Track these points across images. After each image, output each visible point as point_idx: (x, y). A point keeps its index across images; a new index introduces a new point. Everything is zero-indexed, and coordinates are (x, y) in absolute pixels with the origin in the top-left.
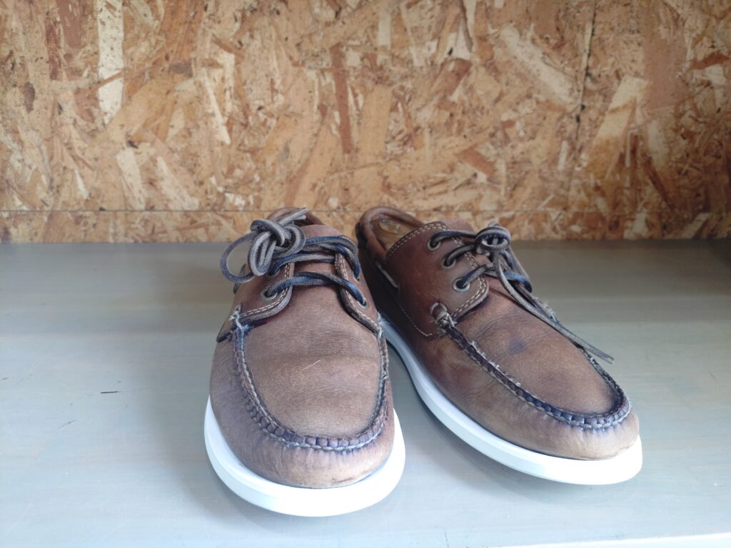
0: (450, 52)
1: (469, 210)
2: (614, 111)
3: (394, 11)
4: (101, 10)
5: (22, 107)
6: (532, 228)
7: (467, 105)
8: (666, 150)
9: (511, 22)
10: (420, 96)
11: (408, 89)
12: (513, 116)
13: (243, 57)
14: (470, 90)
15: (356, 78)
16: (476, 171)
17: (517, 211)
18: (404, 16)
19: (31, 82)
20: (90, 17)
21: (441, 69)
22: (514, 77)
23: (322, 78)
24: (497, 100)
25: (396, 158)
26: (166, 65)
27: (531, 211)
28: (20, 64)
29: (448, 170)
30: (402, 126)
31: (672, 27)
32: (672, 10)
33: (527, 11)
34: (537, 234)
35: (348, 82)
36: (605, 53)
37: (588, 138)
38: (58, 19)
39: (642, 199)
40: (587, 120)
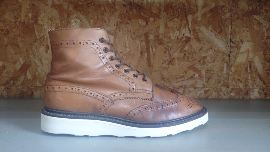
0: (184, 35)
1: (193, 87)
2: (241, 53)
3: (165, 22)
4: (73, 23)
5: (44, 52)
6: (216, 94)
7: (190, 51)
8: (262, 66)
9: (204, 25)
10: (174, 48)
11: (170, 46)
12: (206, 55)
13: (116, 37)
14: (191, 46)
15: (153, 43)
16: (194, 73)
17: (210, 88)
18: (168, 24)
19: (48, 44)
20: (69, 25)
21: (181, 40)
22: (206, 42)
24: (201, 49)
25: (166, 69)
27: (216, 87)
28: (46, 39)
29: (184, 73)
30: (168, 58)
31: (258, 26)
32: (257, 20)
33: (209, 22)
34: (218, 96)
36: (236, 34)
37: (233, 62)
38: (60, 25)
39: (256, 84)
40: (232, 56)
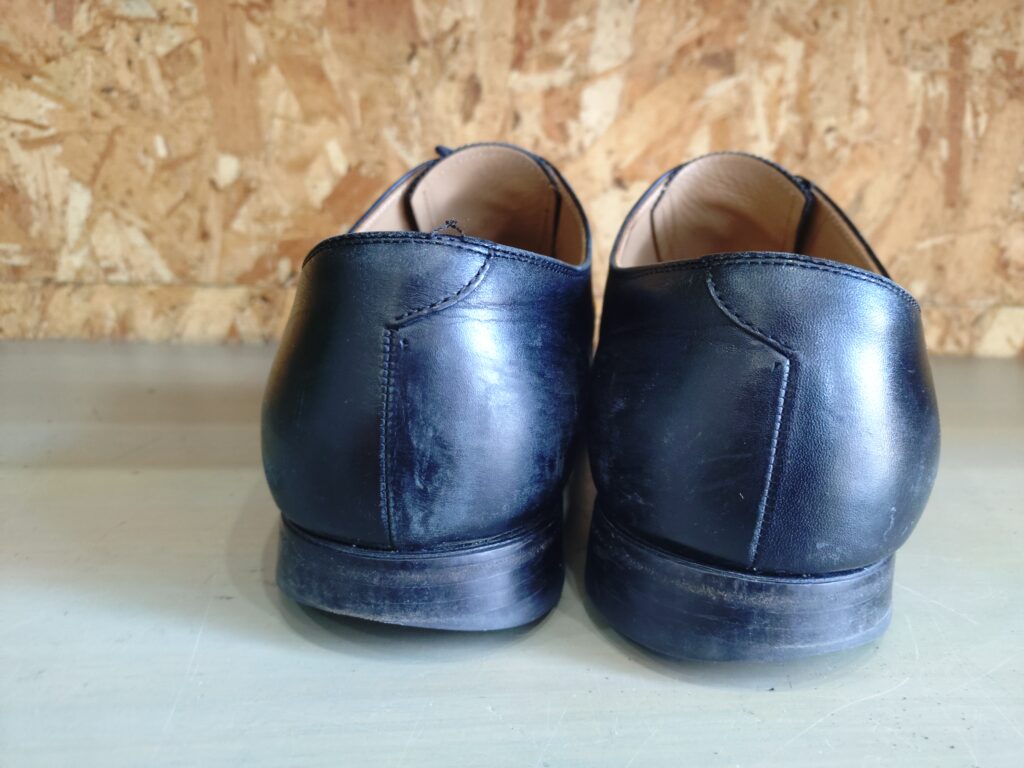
23: (930, 86)
26: (697, 54)
35: (968, 94)
